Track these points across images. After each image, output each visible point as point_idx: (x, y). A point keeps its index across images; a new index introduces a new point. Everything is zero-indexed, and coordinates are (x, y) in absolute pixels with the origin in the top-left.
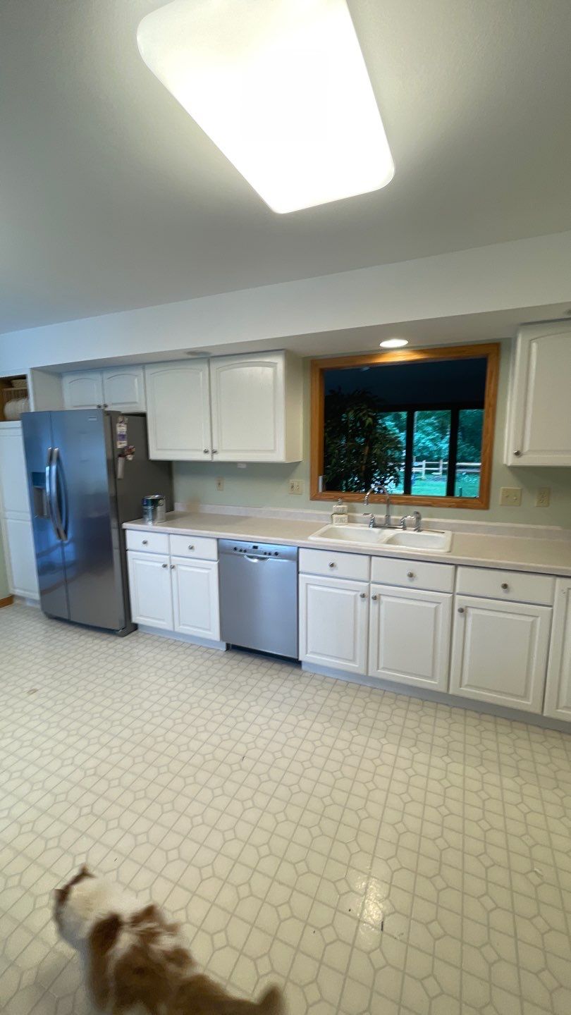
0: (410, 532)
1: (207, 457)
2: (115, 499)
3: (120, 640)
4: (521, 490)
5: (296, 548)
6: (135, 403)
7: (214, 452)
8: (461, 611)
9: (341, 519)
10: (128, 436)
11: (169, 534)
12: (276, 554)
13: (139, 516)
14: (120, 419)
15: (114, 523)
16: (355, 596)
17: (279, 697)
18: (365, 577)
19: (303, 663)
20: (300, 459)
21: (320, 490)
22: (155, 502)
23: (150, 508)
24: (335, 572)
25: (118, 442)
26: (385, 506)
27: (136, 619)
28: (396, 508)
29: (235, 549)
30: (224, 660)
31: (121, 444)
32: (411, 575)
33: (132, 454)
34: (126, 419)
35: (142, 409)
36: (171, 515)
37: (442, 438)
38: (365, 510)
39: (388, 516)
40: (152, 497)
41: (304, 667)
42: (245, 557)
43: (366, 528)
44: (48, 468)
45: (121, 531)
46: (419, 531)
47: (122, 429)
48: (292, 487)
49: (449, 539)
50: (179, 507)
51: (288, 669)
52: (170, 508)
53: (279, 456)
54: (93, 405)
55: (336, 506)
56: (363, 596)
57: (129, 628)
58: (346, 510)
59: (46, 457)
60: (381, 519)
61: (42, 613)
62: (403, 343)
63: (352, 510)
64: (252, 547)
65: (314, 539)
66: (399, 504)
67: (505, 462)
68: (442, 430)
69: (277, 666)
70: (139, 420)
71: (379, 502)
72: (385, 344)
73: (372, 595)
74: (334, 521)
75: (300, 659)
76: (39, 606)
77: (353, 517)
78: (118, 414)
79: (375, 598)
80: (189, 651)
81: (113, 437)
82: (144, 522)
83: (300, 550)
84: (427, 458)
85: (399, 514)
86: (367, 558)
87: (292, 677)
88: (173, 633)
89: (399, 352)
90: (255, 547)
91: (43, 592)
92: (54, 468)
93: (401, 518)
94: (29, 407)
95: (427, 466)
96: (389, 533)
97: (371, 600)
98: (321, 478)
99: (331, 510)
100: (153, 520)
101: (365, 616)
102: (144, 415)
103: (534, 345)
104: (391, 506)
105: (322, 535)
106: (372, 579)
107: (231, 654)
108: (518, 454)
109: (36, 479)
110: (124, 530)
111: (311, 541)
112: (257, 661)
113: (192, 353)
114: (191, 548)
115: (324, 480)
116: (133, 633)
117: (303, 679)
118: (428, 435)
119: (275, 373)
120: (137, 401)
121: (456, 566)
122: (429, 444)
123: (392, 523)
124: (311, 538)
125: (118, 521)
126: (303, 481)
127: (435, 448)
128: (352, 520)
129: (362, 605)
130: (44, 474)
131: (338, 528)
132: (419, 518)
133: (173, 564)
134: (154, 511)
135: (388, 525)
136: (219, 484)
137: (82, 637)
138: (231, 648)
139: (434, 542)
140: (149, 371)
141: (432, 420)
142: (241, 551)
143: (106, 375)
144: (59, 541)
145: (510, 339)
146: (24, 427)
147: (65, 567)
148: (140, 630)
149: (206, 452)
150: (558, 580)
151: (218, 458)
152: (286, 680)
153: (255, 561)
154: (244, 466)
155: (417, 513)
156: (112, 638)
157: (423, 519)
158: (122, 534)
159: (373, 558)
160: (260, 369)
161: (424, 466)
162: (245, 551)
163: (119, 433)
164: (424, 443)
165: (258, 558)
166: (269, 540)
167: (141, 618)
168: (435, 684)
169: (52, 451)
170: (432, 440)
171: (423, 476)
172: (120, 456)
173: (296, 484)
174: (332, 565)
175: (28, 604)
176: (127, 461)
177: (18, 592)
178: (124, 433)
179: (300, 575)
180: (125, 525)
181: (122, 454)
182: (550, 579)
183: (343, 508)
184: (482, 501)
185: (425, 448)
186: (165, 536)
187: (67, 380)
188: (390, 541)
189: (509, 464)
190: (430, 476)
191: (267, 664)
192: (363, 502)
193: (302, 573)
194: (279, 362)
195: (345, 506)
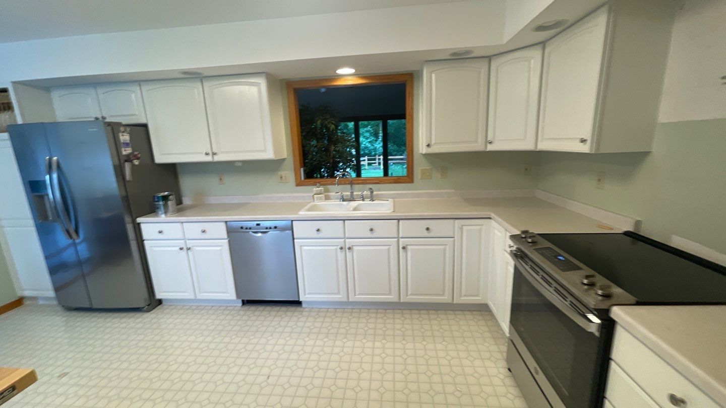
0: (367, 202)
1: (209, 159)
2: (126, 199)
3: (146, 315)
4: (431, 169)
5: (290, 222)
6: (135, 115)
7: (214, 154)
8: (404, 248)
9: (320, 197)
10: (132, 143)
11: (182, 222)
12: (275, 227)
13: (151, 210)
14: (122, 129)
15: (128, 219)
16: (336, 249)
17: (288, 329)
18: (342, 236)
19: (303, 303)
20: (285, 156)
21: (303, 178)
22: (165, 198)
23: (161, 203)
24: (321, 235)
25: (123, 149)
26: (349, 186)
27: (159, 295)
28: (356, 187)
29: (242, 228)
30: (242, 313)
31: (125, 151)
32: (371, 230)
33: (138, 159)
34: (128, 129)
35: (143, 121)
36: (180, 207)
37: (376, 141)
38: (335, 190)
39: (352, 193)
40: (162, 194)
41: (304, 305)
42: (251, 233)
43: (338, 202)
44: (47, 177)
45: (136, 226)
46: (373, 201)
47: (125, 138)
48: (281, 178)
49: (392, 204)
50: (186, 201)
51: (292, 308)
52: (179, 202)
53: (269, 155)
54: (91, 117)
55: (316, 189)
56: (341, 248)
57: (154, 303)
58: (323, 191)
59: (43, 167)
60: (347, 195)
61: (59, 308)
62: (352, 71)
63: (327, 191)
64: (255, 225)
65: (303, 213)
66: (358, 184)
67: (421, 152)
68: (376, 135)
69: (284, 309)
70: (141, 131)
71: (345, 184)
72: (340, 71)
73: (347, 247)
74: (315, 199)
75: (301, 300)
76: (55, 302)
77: (328, 195)
78: (119, 124)
79: (349, 248)
80: (211, 312)
81: (117, 145)
82: (157, 216)
83: (294, 222)
84: (369, 155)
85: (359, 191)
86: (342, 222)
87: (296, 314)
88: (195, 300)
89: (350, 78)
90: (258, 225)
91: (57, 289)
92: (55, 176)
93: (360, 193)
94: (15, 120)
95: (369, 160)
96: (354, 204)
97: (347, 250)
98: (302, 169)
99: (312, 192)
100: (166, 213)
101: (343, 262)
102: (145, 126)
103: (433, 76)
104: (353, 186)
105: (309, 210)
106: (347, 236)
107: (246, 307)
108: (428, 146)
109: (34, 188)
110: (139, 224)
111: (301, 215)
112: (268, 308)
113: (185, 73)
114: (204, 231)
115: (305, 171)
116: (159, 307)
117: (304, 314)
118: (367, 139)
119: (260, 92)
120: (137, 113)
121: (399, 220)
122: (368, 145)
123: (355, 197)
124: (301, 213)
125: (132, 217)
126: (289, 173)
127: (372, 148)
128: (327, 198)
129: (341, 255)
130: (44, 181)
131: (318, 204)
132: (372, 192)
133: (188, 246)
134: (166, 206)
135: (352, 199)
136: (221, 179)
137: (108, 320)
138: (246, 303)
139: (383, 207)
140: (145, 88)
141: (369, 128)
142: (247, 228)
143: (100, 90)
144: (70, 241)
145: (418, 71)
146: (13, 138)
147: (80, 263)
148: (164, 303)
149: (207, 154)
150: (457, 221)
151: (217, 158)
152: (292, 316)
153: (260, 235)
154: (240, 164)
155: (371, 189)
156: (138, 315)
157: (375, 193)
158: (137, 228)
159: (346, 221)
160: (246, 88)
161: (367, 160)
162: (250, 228)
163: (122, 141)
164: (365, 145)
165: (262, 232)
166: (268, 218)
167: (165, 294)
168: (392, 298)
169: (50, 160)
170: (370, 142)
171: (367, 167)
172: (126, 161)
173: (283, 175)
174: (318, 230)
175: (41, 302)
176: (133, 166)
177: (27, 293)
178: (128, 141)
179: (295, 241)
180: (139, 220)
181: (128, 159)
182: (451, 221)
183: (321, 190)
184: (409, 178)
185: (366, 148)
186: (179, 224)
187: (56, 95)
188: (355, 209)
189: (424, 153)
190: (370, 167)
191: (276, 308)
192: (334, 184)
193: (297, 239)
194: (262, 82)
195: (322, 188)
